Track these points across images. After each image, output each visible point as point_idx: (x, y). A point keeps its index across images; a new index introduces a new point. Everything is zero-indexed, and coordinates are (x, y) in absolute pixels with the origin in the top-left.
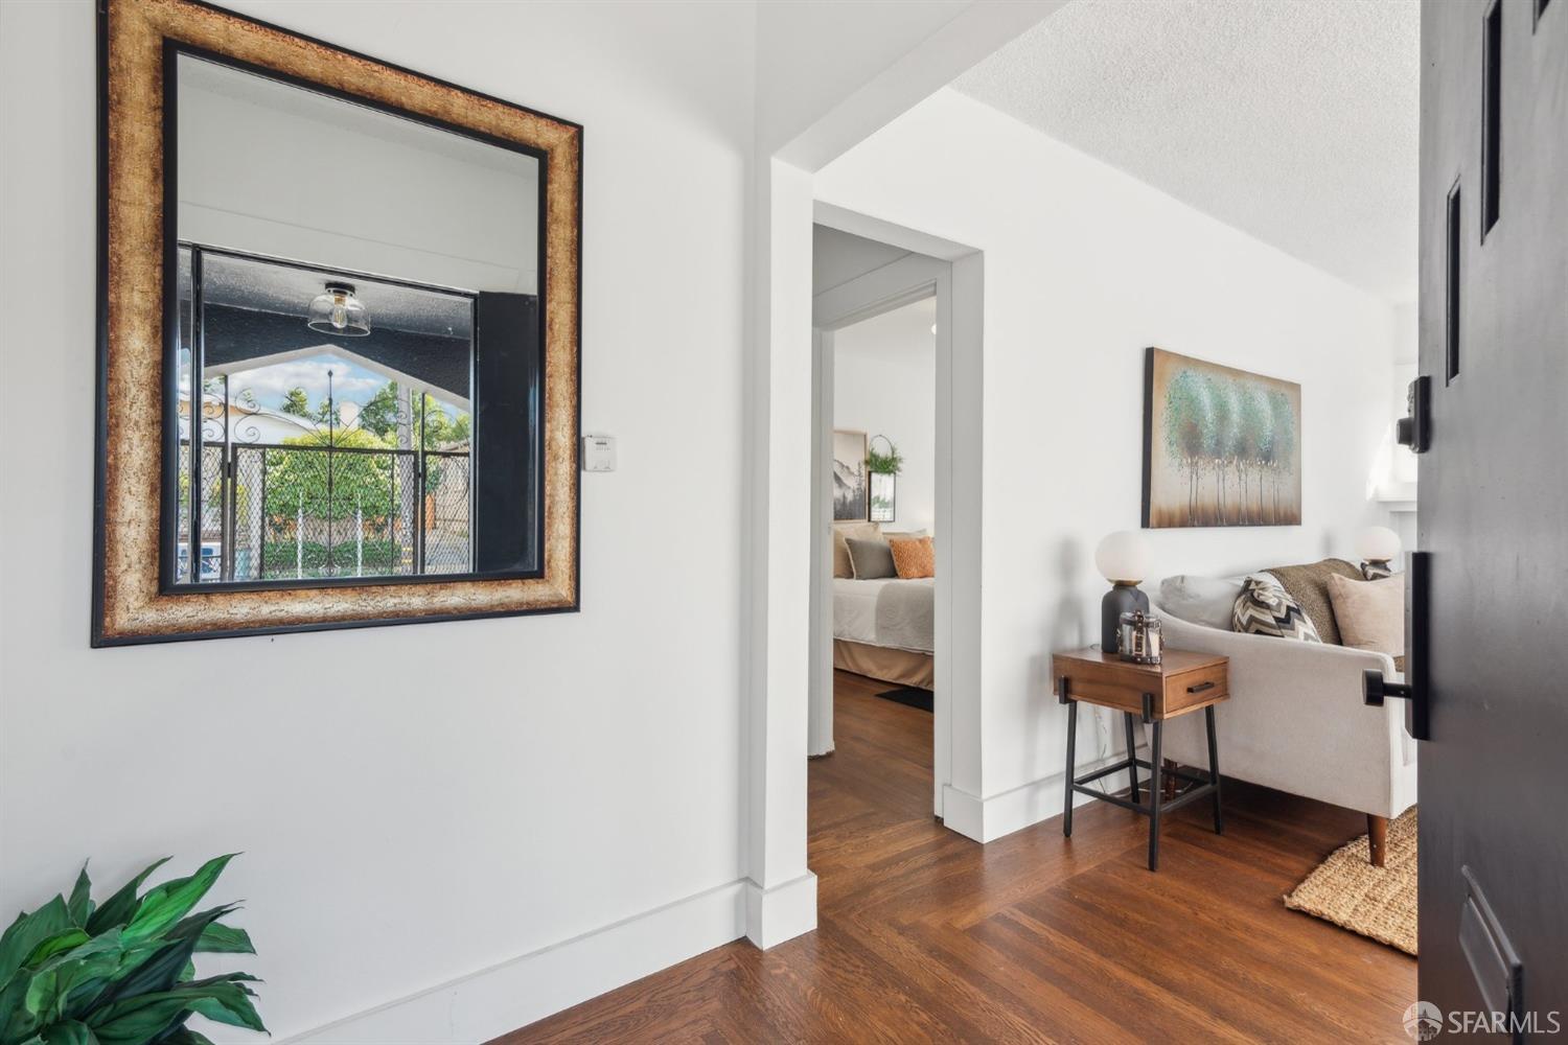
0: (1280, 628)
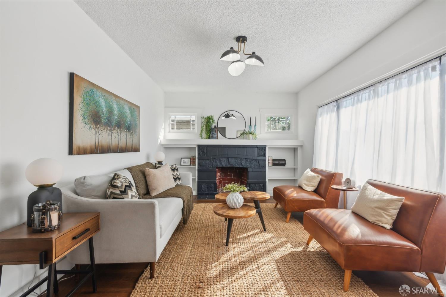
0: (122, 195)
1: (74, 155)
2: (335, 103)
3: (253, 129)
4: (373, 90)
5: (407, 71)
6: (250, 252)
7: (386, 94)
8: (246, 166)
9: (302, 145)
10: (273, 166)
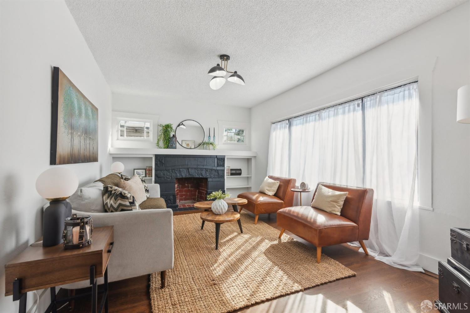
1: (57, 165)
2: (287, 122)
3: (212, 140)
4: (318, 114)
5: (342, 104)
6: (240, 250)
7: (328, 119)
8: (206, 176)
9: (255, 156)
10: (231, 175)
